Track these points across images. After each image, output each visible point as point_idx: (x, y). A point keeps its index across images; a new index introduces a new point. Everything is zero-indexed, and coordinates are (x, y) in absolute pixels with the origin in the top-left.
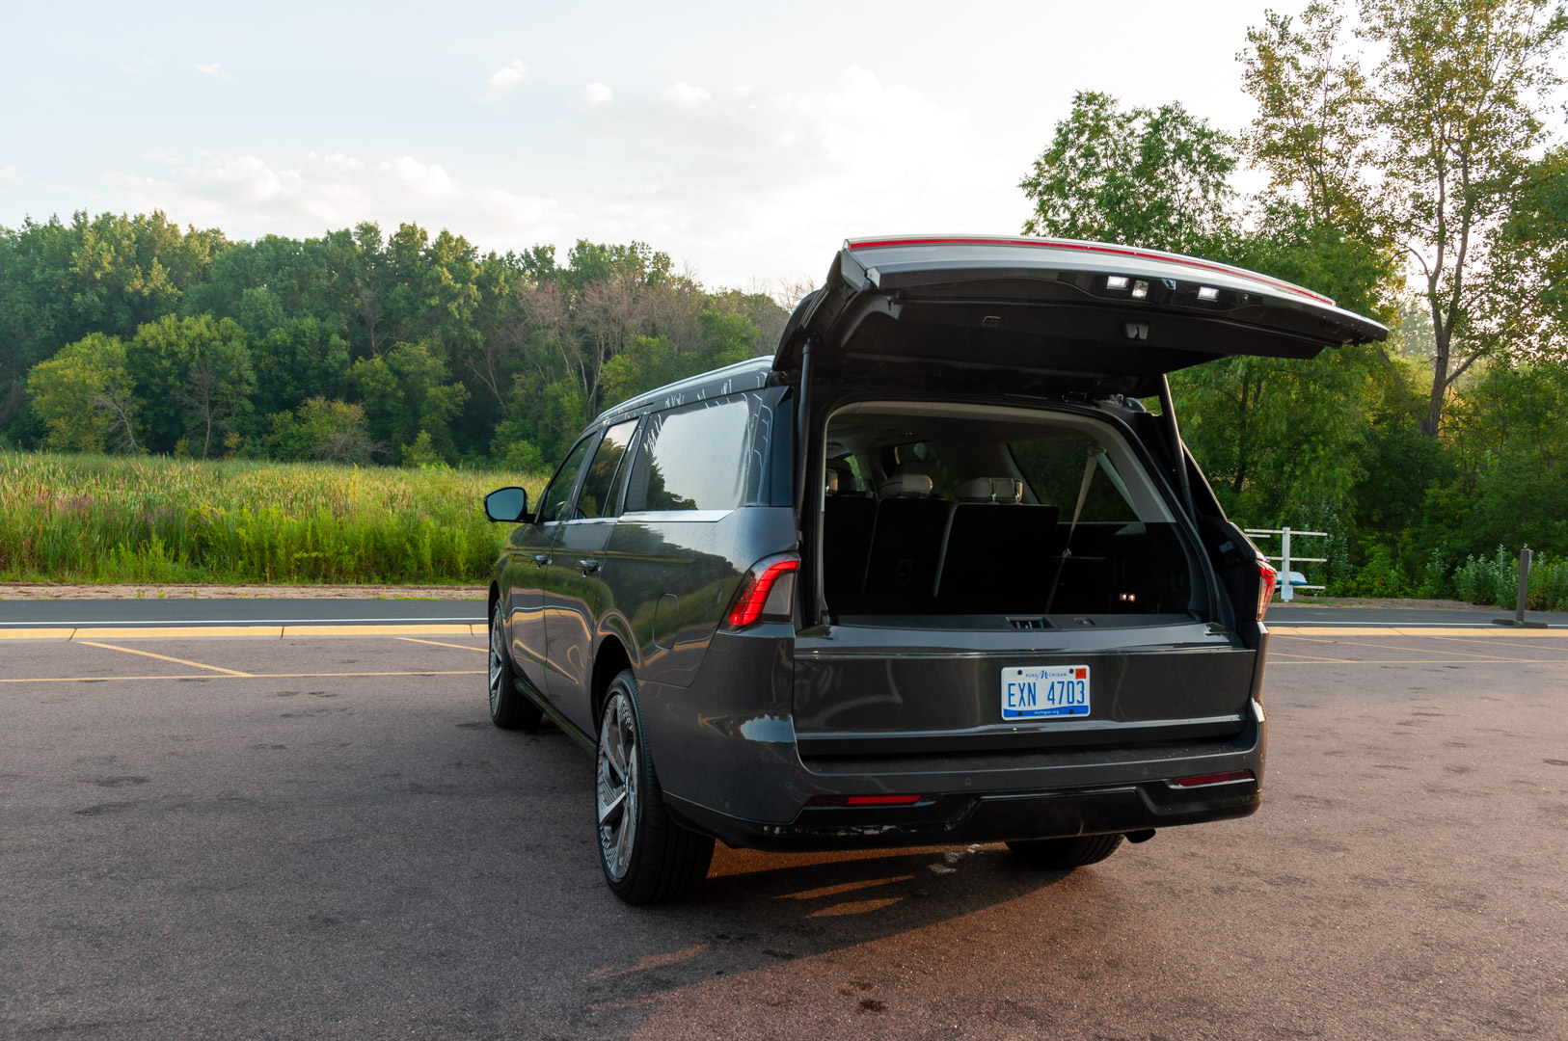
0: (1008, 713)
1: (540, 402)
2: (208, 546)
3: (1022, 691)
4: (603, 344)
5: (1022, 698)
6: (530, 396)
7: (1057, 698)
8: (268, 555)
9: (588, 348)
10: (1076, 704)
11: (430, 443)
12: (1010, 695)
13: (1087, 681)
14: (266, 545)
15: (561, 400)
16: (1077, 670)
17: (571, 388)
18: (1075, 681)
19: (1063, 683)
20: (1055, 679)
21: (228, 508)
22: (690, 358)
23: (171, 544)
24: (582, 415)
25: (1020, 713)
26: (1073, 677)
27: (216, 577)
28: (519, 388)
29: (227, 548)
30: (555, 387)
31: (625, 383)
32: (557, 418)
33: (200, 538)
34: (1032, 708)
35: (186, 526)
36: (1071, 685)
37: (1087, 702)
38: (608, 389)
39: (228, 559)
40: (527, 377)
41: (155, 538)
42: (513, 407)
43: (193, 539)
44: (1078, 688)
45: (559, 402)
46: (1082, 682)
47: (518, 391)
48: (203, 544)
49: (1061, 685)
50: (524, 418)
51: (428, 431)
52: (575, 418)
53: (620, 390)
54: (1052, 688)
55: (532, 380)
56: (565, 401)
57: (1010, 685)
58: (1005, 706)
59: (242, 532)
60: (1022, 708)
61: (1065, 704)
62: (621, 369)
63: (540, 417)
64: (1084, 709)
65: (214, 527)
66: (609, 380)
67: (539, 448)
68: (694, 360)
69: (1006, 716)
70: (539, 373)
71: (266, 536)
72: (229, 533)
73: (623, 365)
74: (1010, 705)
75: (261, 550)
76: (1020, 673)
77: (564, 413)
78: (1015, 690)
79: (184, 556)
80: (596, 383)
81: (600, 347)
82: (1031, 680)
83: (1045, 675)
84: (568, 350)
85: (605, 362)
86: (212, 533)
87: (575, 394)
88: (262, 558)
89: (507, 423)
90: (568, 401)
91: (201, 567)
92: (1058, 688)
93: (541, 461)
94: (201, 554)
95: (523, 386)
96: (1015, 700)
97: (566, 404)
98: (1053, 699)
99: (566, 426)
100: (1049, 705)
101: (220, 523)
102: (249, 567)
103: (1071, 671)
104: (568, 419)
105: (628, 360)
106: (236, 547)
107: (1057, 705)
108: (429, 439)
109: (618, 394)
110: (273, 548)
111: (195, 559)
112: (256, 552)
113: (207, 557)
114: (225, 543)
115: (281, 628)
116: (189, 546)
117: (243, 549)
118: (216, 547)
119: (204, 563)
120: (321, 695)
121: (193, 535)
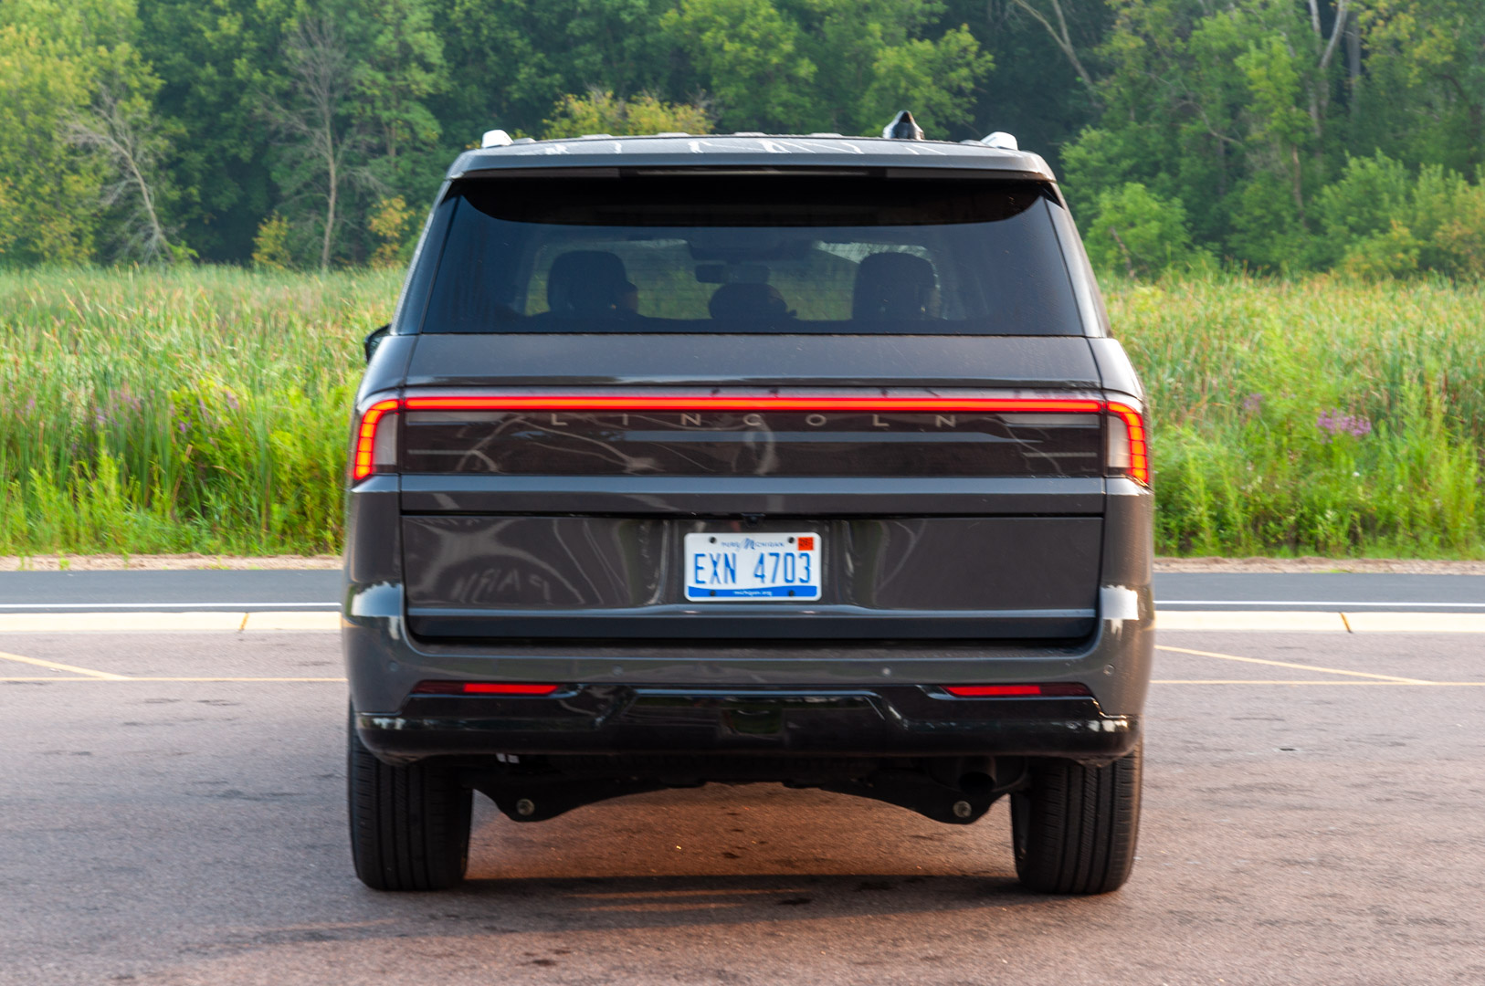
0: (694, 592)
1: (1187, 70)
2: (216, 472)
3: (715, 564)
5: (715, 574)
6: (1158, 55)
7: (768, 574)
10: (797, 583)
12: (698, 568)
13: (815, 554)
14: (331, 467)
15: (1239, 61)
16: (801, 540)
17: (1272, 24)
18: (797, 553)
19: (777, 555)
20: (766, 550)
21: (258, 387)
23: (136, 470)
24: (1300, 101)
25: (712, 593)
26: (794, 548)
27: (227, 541)
28: (1124, 33)
29: (252, 478)
30: (1219, 26)
32: (1233, 116)
33: (198, 457)
34: (730, 586)
35: (170, 430)
36: (789, 558)
37: (816, 581)
38: (1373, 23)
39: (254, 500)
41: (104, 454)
42: (1110, 90)
43: (185, 459)
44: (801, 563)
45: (1235, 68)
46: (807, 555)
47: (1123, 42)
48: (205, 470)
49: (774, 558)
50: (1143, 116)
52: (1279, 110)
53: (1406, 21)
54: (761, 561)
56: (1250, 65)
57: (697, 555)
58: (690, 582)
59: (284, 442)
60: (716, 586)
61: (780, 582)
63: (1188, 113)
64: (812, 590)
65: (227, 430)
67: (1177, 201)
69: (691, 595)
71: (329, 448)
72: (257, 443)
74: (698, 582)
75: (323, 479)
76: (713, 540)
77: (1250, 98)
78: (705, 563)
79: (164, 495)
80: (1343, 5)
82: (730, 551)
83: (751, 544)
86: (223, 442)
87: (1278, 42)
88: (324, 501)
90: (1260, 63)
91: (201, 521)
92: (769, 562)
93: (1184, 238)
94: (200, 492)
95: (1135, 26)
96: (705, 575)
97: (1253, 73)
98: (762, 577)
99: (1256, 135)
100: (758, 584)
101: (243, 421)
102: (296, 518)
103: (791, 540)
104: (1264, 113)
106: (266, 475)
107: (768, 584)
109: (1404, 35)
111: (187, 503)
112: (309, 485)
113: (212, 497)
114: (248, 466)
115: (243, 615)
116: (174, 474)
117: (284, 479)
118: (229, 474)
119: (205, 511)
120: (216, 703)
121: (184, 449)
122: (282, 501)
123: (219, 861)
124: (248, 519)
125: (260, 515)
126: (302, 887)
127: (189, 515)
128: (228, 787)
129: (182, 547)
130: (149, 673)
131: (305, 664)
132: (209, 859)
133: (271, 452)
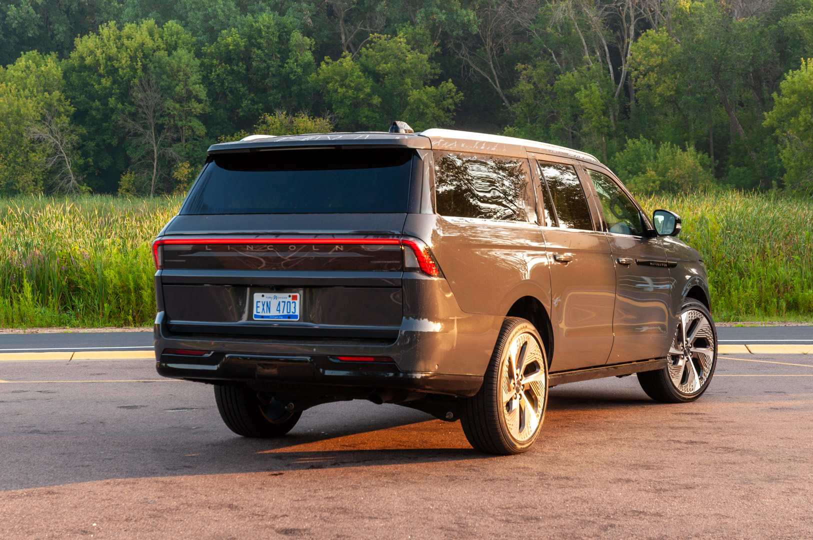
1: (553, 100)
2: (79, 289)
4: (632, 14)
6: (540, 92)
8: (133, 297)
9: (614, 23)
14: (132, 286)
15: (577, 95)
17: (592, 78)
22: (746, 26)
23: (41, 288)
24: (605, 113)
28: (524, 82)
29: (95, 291)
30: (568, 79)
31: (660, 66)
32: (575, 120)
33: (70, 282)
35: (56, 270)
38: (637, 77)
39: (96, 302)
40: (535, 66)
41: (25, 281)
42: (517, 109)
43: (64, 283)
45: (575, 98)
47: (524, 86)
48: (73, 288)
50: (533, 121)
52: (596, 117)
53: (653, 76)
55: (540, 71)
56: (582, 96)
59: (110, 274)
62: (654, 48)
63: (554, 119)
65: (84, 269)
66: (640, 64)
68: (753, 28)
70: (552, 61)
72: (98, 275)
73: (656, 43)
75: (128, 291)
77: (582, 112)
79: (53, 300)
80: (625, 68)
81: (628, 17)
84: (586, 27)
85: (636, 40)
86: (82, 275)
87: (595, 86)
89: (511, 129)
90: (586, 96)
91: (71, 312)
94: (71, 299)
95: (529, 79)
97: (583, 100)
99: (585, 129)
101: (91, 265)
102: (116, 310)
104: (589, 119)
105: (666, 34)
106: (101, 289)
109: (652, 82)
110: (138, 288)
111: (65, 304)
112: (122, 295)
113: (77, 301)
114: (93, 286)
115: (72, 353)
116: (59, 290)
117: (110, 292)
118: (85, 290)
119: (73, 307)
120: (45, 392)
121: (64, 278)
122: (109, 303)
123: (17, 461)
124: (93, 311)
125: (99, 309)
126: (52, 471)
127: (66, 309)
128: (35, 428)
129: (62, 324)
130: (19, 379)
131: (93, 375)
132: (13, 460)
133: (104, 280)
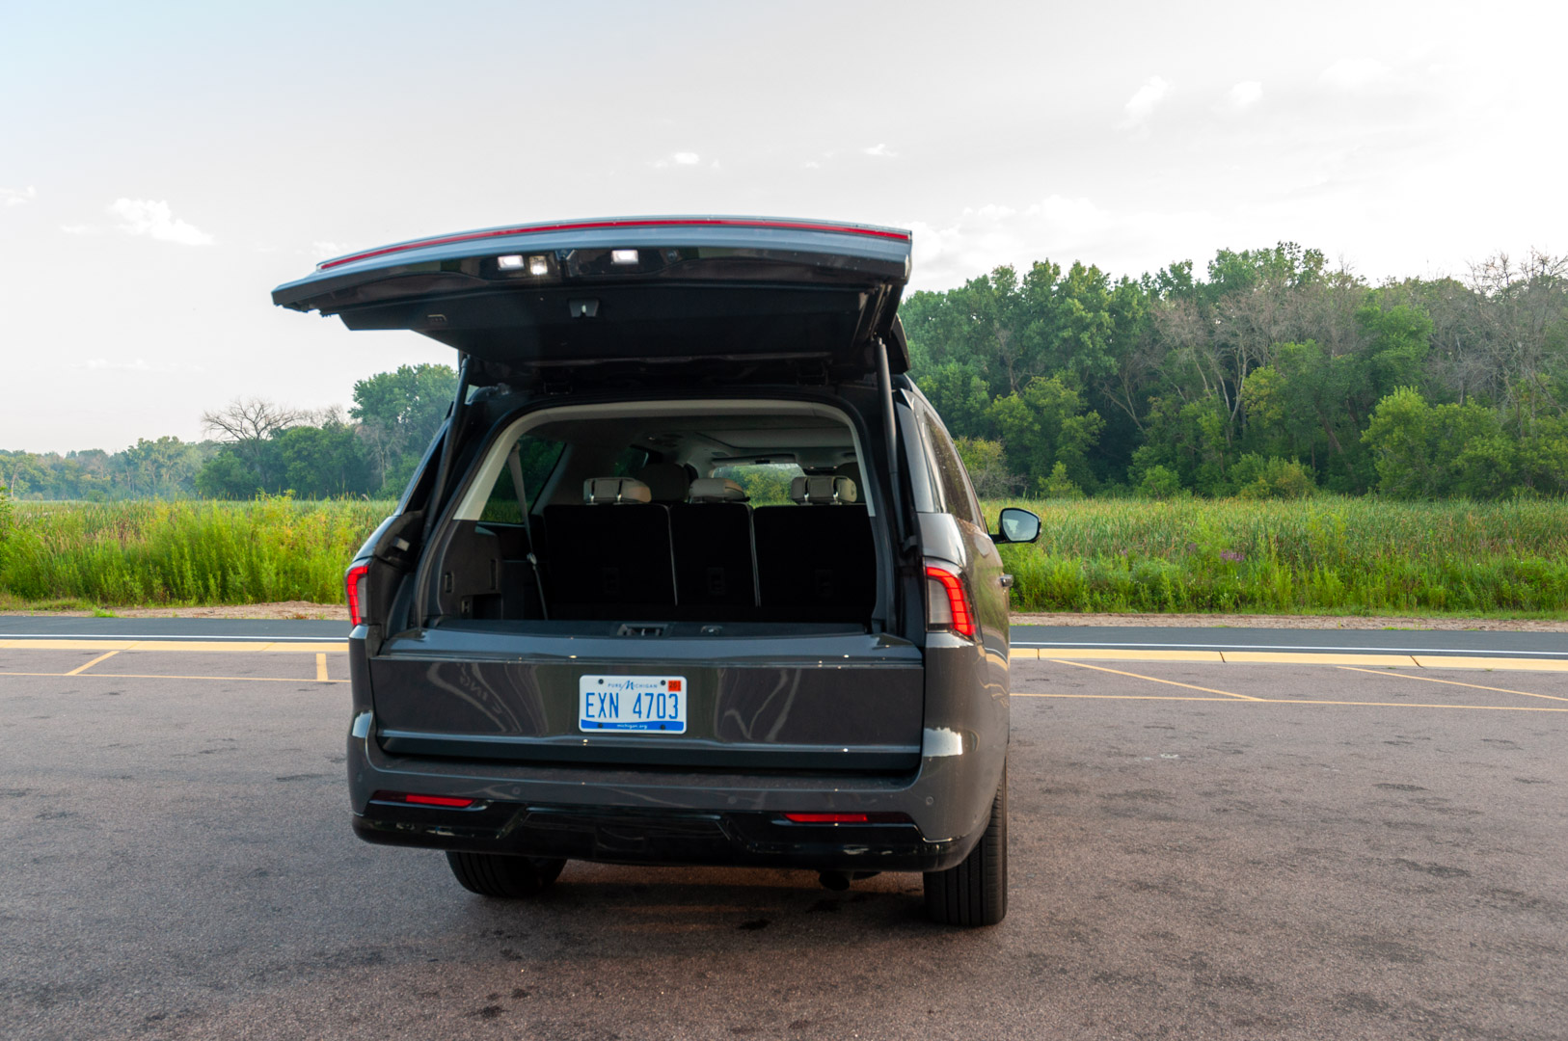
0: (586, 724)
1: (1179, 424)
3: (602, 701)
4: (1244, 355)
5: (603, 709)
6: (1168, 419)
7: (644, 711)
9: (1229, 363)
10: (667, 719)
11: (1066, 473)
12: (589, 705)
13: (682, 695)
15: (1198, 420)
16: (671, 682)
17: (1211, 407)
18: (667, 694)
19: (651, 695)
20: (643, 691)
22: (1344, 362)
24: (1222, 434)
25: (600, 725)
26: (665, 689)
28: (1155, 411)
30: (1191, 408)
31: (1269, 395)
32: (1197, 440)
34: (613, 720)
37: (682, 718)
38: (1249, 405)
40: (1163, 399)
42: (1150, 432)
44: (671, 702)
45: (1197, 423)
46: (676, 696)
47: (1155, 414)
49: (649, 697)
50: (1162, 441)
51: (1062, 462)
52: (1214, 437)
53: (1263, 404)
55: (1168, 402)
56: (1203, 421)
57: (589, 695)
58: (582, 716)
60: (602, 720)
61: (654, 718)
62: (1263, 381)
63: (1179, 440)
64: (678, 725)
66: (1251, 395)
67: (1176, 472)
68: (1349, 363)
69: (584, 727)
70: (1178, 394)
73: (1265, 377)
74: (589, 716)
76: (601, 682)
77: (1203, 434)
78: (595, 700)
80: (1238, 399)
81: (1241, 360)
82: (614, 691)
83: (630, 685)
84: (1206, 367)
85: (1248, 374)
87: (1213, 413)
89: (1144, 448)
90: (1206, 421)
93: (1178, 485)
95: (1159, 409)
96: (594, 711)
97: (1204, 424)
98: (639, 712)
99: (1205, 447)
100: (636, 719)
103: (663, 683)
104: (1209, 439)
105: (1273, 371)
107: (644, 719)
108: (1064, 470)
109: (1262, 409)
